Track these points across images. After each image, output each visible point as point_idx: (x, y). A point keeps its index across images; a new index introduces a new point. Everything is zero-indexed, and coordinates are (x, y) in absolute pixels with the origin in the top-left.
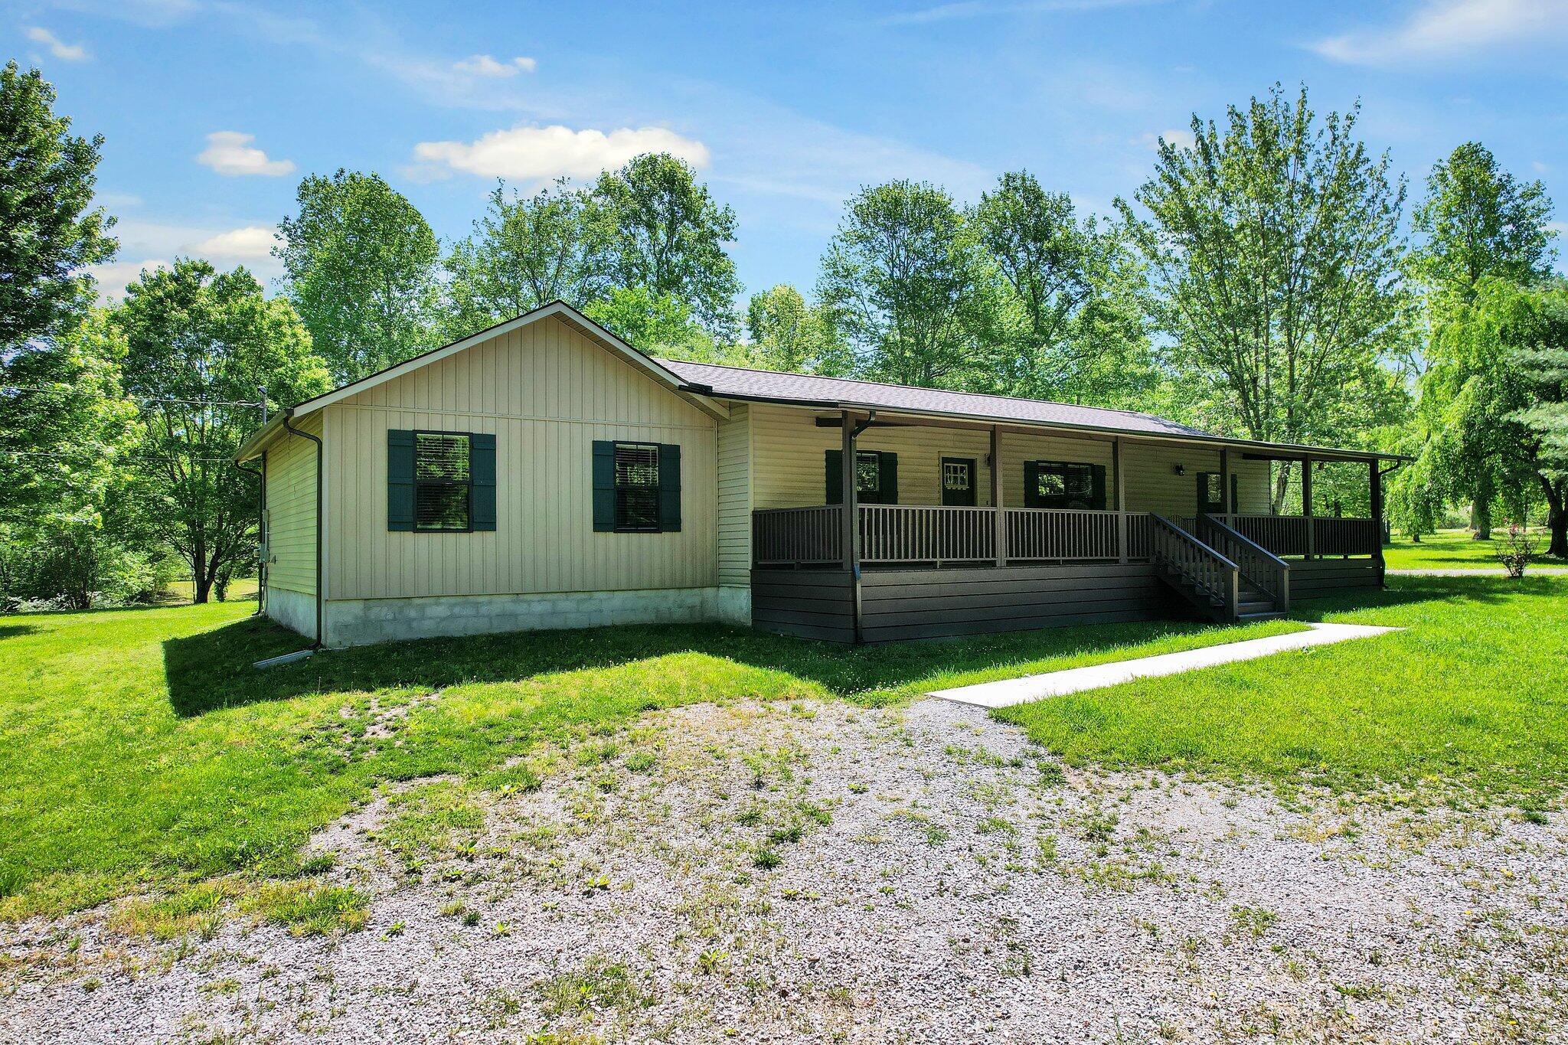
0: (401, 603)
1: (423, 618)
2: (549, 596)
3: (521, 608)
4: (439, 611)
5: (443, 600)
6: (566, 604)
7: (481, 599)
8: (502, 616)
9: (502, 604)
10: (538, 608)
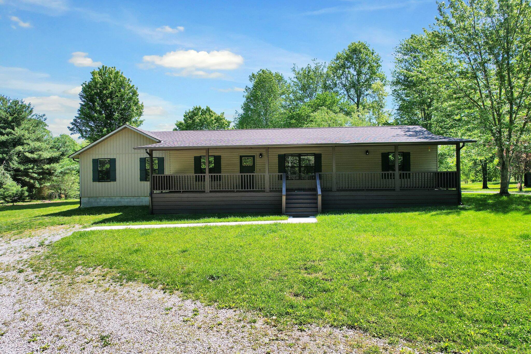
0: (96, 198)
1: (100, 202)
2: (129, 197)
3: (122, 200)
4: (104, 200)
5: (105, 198)
6: (133, 200)
7: (113, 198)
8: (118, 202)
9: (117, 199)
10: (126, 200)
